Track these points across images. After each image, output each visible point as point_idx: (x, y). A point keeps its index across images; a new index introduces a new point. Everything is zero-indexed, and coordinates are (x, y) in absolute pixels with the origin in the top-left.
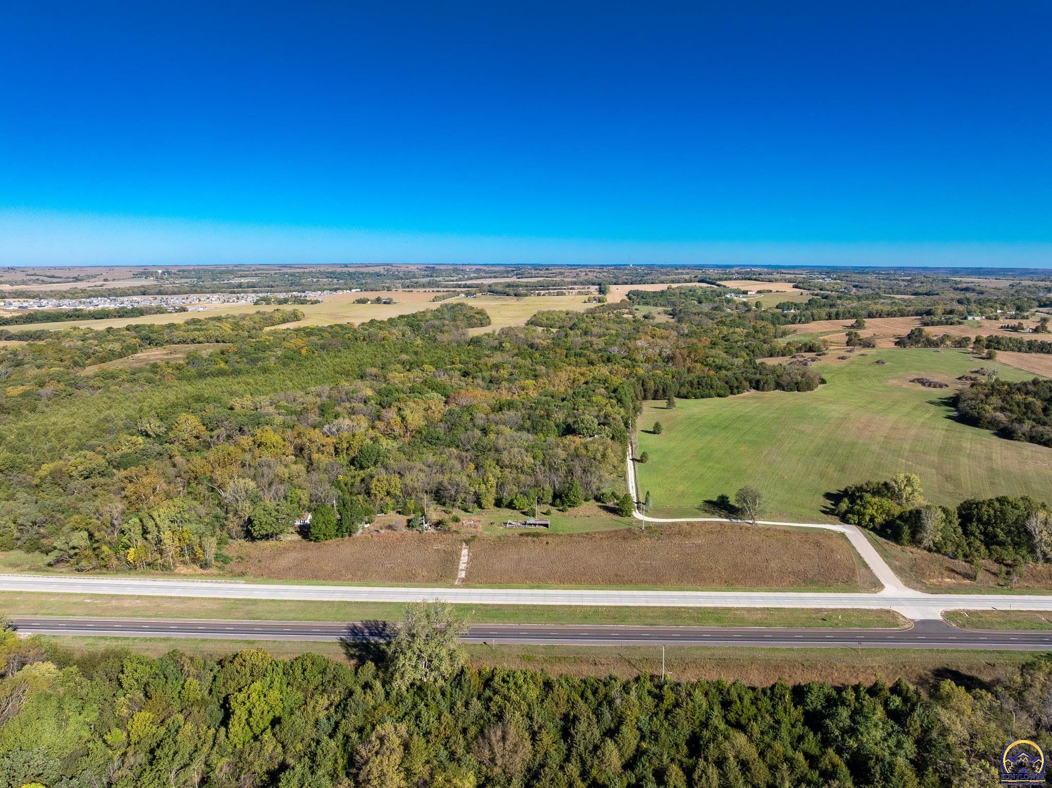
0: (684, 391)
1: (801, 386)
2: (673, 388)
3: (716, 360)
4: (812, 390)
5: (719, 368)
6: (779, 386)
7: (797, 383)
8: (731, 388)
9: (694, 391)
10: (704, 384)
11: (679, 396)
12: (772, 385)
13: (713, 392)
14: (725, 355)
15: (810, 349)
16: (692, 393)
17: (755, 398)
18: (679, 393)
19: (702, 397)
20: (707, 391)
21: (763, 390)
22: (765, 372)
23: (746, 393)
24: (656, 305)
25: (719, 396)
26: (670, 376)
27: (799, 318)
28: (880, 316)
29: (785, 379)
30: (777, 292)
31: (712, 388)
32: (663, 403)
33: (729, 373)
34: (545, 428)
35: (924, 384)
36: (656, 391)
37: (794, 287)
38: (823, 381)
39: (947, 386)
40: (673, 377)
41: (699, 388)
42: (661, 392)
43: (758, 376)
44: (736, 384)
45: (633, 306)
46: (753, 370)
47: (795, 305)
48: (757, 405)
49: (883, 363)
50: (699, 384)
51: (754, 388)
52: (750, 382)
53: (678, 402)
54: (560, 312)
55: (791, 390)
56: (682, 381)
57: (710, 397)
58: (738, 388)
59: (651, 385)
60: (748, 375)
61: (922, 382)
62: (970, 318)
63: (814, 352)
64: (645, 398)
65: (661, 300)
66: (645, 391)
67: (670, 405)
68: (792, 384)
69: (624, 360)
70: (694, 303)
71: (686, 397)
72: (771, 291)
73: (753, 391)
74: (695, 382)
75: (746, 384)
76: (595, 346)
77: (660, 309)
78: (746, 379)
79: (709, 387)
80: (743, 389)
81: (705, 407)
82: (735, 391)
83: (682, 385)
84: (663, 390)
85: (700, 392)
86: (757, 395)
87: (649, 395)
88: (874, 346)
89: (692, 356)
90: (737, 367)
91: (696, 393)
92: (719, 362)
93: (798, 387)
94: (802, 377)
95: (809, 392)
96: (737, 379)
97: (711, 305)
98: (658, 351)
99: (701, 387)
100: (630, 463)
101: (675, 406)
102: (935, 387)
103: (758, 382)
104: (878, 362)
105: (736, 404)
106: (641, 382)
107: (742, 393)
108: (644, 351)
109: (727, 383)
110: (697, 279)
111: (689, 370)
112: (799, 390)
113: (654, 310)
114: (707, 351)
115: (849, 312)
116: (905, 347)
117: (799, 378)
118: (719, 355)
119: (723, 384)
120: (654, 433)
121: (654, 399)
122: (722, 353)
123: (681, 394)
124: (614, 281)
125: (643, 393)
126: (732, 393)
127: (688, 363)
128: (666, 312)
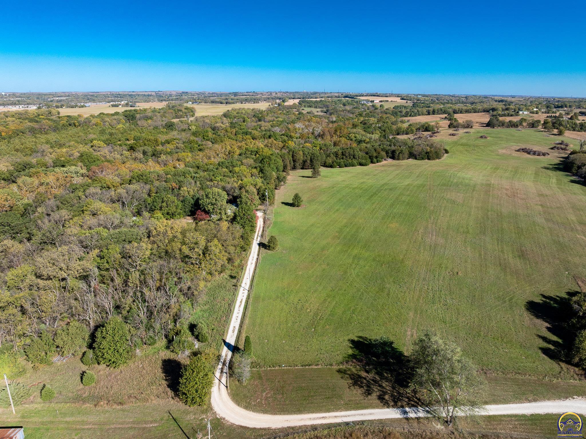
0: (330, 161)
1: (431, 155)
2: (319, 158)
3: (357, 135)
4: (440, 158)
5: (360, 142)
6: (412, 155)
7: (427, 153)
8: (371, 158)
9: (338, 161)
10: (347, 155)
11: (325, 165)
12: (406, 156)
13: (355, 161)
14: (364, 133)
15: (427, 129)
16: (337, 163)
17: (393, 166)
18: (325, 162)
19: (346, 166)
20: (350, 161)
21: (398, 159)
22: (398, 144)
23: (384, 162)
24: (316, 107)
25: (361, 164)
26: (318, 148)
27: (410, 113)
28: (461, 112)
29: (417, 150)
30: (392, 101)
31: (354, 158)
32: (308, 172)
33: (368, 146)
34: (164, 204)
35: (529, 153)
36: (304, 162)
37: (401, 99)
38: (447, 152)
39: (549, 154)
40: (321, 149)
41: (343, 158)
42: (309, 162)
43: (393, 148)
44: (375, 154)
45: (301, 107)
46: (388, 143)
47: (405, 107)
48: (398, 172)
49: (486, 138)
50: (343, 154)
51: (390, 158)
52: (387, 153)
53: (323, 170)
54: (248, 109)
55: (423, 159)
56: (328, 152)
57: (353, 165)
58: (376, 157)
59: (300, 157)
60: (385, 146)
61: (524, 150)
62: (521, 113)
63: (429, 131)
64: (294, 168)
65: (320, 105)
66: (294, 161)
67: (316, 174)
68: (423, 153)
69: (282, 136)
70: (341, 106)
71: (331, 167)
72: (388, 101)
73: (390, 161)
74: (340, 152)
75: (383, 154)
76: (263, 128)
77: (319, 110)
78: (382, 150)
79: (352, 157)
80: (382, 159)
81: (349, 175)
82: (375, 160)
83: (328, 156)
84: (311, 161)
85: (344, 162)
86: (394, 163)
87: (297, 165)
88: (472, 127)
89: (338, 134)
90: (374, 140)
91: (340, 163)
92: (359, 137)
93: (428, 156)
94: (431, 148)
95: (437, 160)
96: (375, 150)
97: (352, 107)
98: (311, 130)
99: (345, 157)
100: (255, 248)
101: (320, 175)
102: (539, 155)
103: (393, 152)
104: (481, 137)
105: (377, 172)
106: (291, 153)
107: (380, 162)
108: (300, 131)
109: (367, 153)
110: (343, 96)
111: (335, 144)
112: (429, 159)
113: (314, 110)
114: (349, 130)
115: (441, 110)
116: (493, 128)
117: (428, 148)
118: (360, 133)
119: (364, 155)
120: (292, 205)
121: (302, 168)
122: (361, 131)
123: (327, 164)
124: (293, 97)
125: (292, 163)
126: (372, 162)
127: (335, 138)
128: (322, 111)
